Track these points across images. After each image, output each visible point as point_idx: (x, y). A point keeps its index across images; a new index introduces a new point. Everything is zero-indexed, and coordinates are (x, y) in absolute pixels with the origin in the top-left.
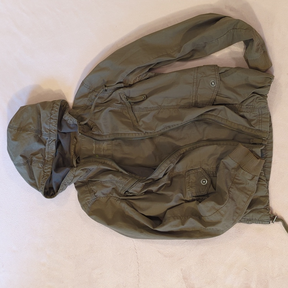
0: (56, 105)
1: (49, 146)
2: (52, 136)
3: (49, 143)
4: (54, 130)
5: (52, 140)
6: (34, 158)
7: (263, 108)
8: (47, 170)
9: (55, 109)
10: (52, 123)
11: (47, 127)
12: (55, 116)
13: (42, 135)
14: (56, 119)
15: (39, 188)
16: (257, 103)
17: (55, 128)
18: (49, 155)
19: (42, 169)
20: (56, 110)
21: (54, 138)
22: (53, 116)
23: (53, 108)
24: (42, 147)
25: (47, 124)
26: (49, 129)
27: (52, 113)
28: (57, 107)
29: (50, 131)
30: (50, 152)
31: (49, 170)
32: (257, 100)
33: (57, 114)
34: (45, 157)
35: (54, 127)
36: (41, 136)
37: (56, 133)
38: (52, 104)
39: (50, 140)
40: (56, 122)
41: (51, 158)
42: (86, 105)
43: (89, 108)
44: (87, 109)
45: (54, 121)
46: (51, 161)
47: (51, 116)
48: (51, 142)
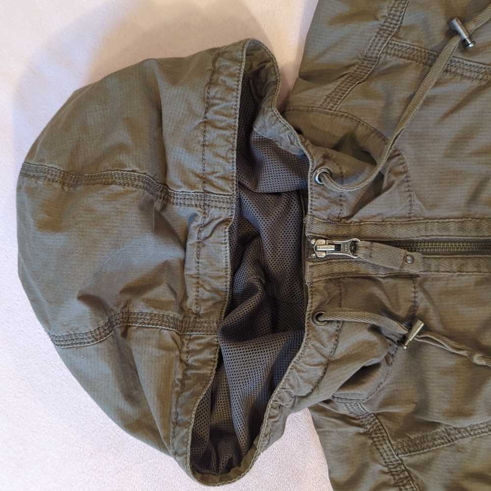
40: (231, 140)
41: (210, 303)
42: (366, 58)
43: (387, 66)
44: (376, 73)
45: (222, 136)
46: (212, 313)
47: (208, 115)
48: (213, 232)
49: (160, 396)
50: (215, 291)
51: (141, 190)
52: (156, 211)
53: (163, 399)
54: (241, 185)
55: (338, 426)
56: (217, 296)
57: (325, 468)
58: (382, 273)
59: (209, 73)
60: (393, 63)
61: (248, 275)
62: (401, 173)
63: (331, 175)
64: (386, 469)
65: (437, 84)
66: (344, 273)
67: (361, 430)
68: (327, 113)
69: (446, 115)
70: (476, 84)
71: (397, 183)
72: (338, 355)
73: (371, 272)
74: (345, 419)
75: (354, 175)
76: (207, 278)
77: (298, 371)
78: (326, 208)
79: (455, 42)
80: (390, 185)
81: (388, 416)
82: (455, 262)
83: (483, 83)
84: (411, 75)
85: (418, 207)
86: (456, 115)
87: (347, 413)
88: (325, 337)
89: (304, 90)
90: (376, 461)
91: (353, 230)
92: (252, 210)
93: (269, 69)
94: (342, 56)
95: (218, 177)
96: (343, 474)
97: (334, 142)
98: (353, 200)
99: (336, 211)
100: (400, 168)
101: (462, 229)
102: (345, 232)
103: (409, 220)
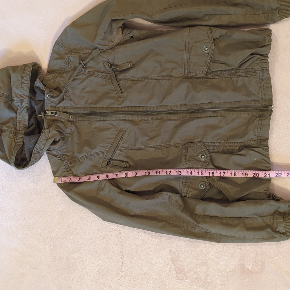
0: (28, 68)
1: (21, 114)
2: (23, 102)
3: (21, 110)
4: (26, 96)
5: (24, 107)
6: (4, 128)
7: (264, 70)
8: (18, 140)
9: (26, 72)
10: (23, 88)
11: (18, 92)
12: (26, 80)
13: (12, 101)
14: (28, 83)
15: (10, 161)
16: (258, 65)
17: (27, 93)
18: (21, 124)
19: (14, 140)
20: (28, 73)
21: (26, 104)
22: (24, 80)
23: (25, 71)
24: (13, 115)
25: (17, 89)
26: (20, 94)
27: (24, 76)
28: (29, 70)
29: (21, 96)
30: (22, 120)
31: (21, 140)
32: (258, 62)
33: (29, 77)
34: (17, 126)
35: (25, 92)
36: (11, 103)
37: (28, 99)
38: (24, 67)
39: (22, 106)
40: (28, 87)
41: (23, 128)
42: (63, 68)
43: (67, 71)
44: (65, 72)
45: (26, 86)
46: (23, 130)
47: (22, 80)
48: (23, 109)
49: (9, 150)
50: (24, 125)
51: (5, 98)
52: (9, 103)
53: (10, 151)
54: (31, 98)
55: (53, 157)
56: (25, 126)
57: (51, 168)
58: (64, 120)
59: (23, 70)
60: (68, 70)
61: (33, 121)
62: (69, 96)
63: (51, 96)
64: (65, 168)
65: (76, 76)
66: (55, 119)
67: (60, 159)
68: (52, 81)
69: (80, 83)
70: (87, 76)
71: (67, 98)
72: (49, 137)
73: (61, 120)
74: (55, 156)
75: (57, 96)
76: (22, 121)
77: (40, 141)
78: (50, 104)
79: (81, 65)
80: (65, 99)
81: (66, 155)
82: (82, 118)
83: (88, 76)
84: (71, 73)
85: (73, 105)
86: (82, 83)
87: (55, 154)
88: (46, 133)
89: (48, 75)
90: (63, 166)
91: (57, 109)
92: (34, 104)
93: (40, 69)
94: (57, 67)
95: (25, 96)
96: (55, 170)
97: (55, 88)
98: (57, 102)
99: (53, 104)
100: (68, 95)
101: (84, 110)
102: (55, 110)
103: (71, 107)
